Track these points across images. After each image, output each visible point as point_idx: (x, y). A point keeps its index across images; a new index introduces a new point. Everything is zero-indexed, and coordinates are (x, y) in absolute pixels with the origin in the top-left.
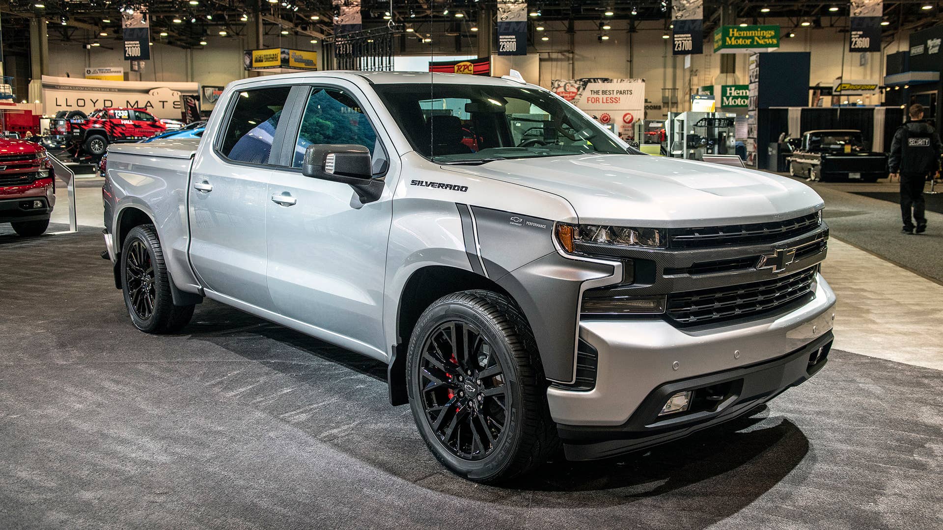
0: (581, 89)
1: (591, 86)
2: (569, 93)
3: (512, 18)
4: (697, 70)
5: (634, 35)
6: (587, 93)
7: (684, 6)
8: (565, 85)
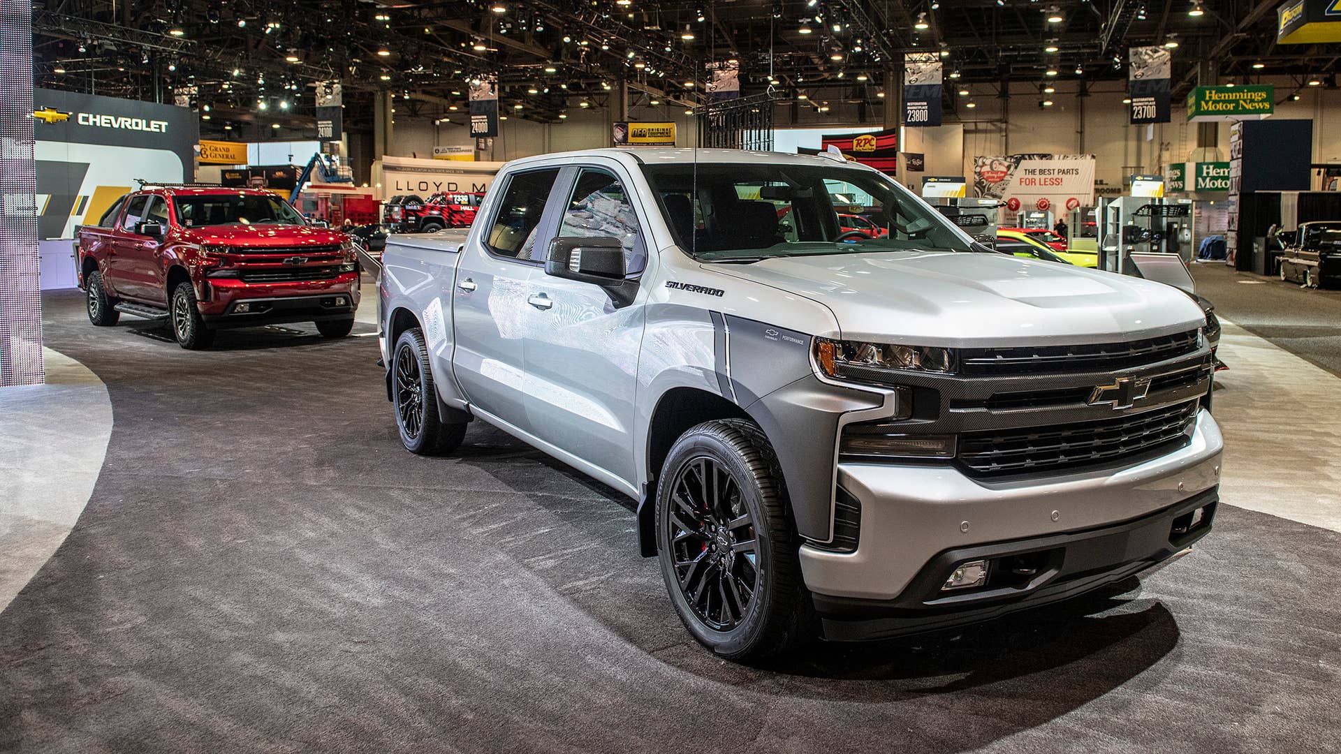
0: (1012, 168)
1: (1025, 164)
2: (997, 172)
3: (923, 80)
4: (1169, 143)
5: (1087, 100)
6: (1019, 173)
7: (1145, 61)
8: (992, 162)
